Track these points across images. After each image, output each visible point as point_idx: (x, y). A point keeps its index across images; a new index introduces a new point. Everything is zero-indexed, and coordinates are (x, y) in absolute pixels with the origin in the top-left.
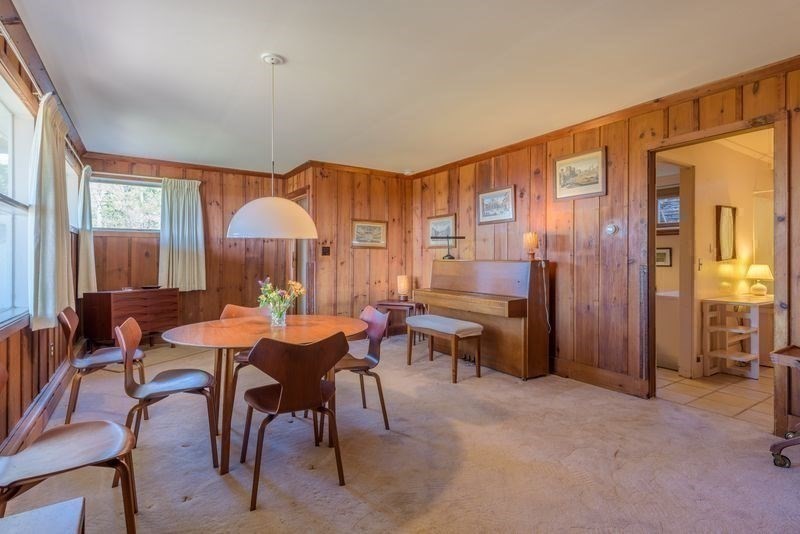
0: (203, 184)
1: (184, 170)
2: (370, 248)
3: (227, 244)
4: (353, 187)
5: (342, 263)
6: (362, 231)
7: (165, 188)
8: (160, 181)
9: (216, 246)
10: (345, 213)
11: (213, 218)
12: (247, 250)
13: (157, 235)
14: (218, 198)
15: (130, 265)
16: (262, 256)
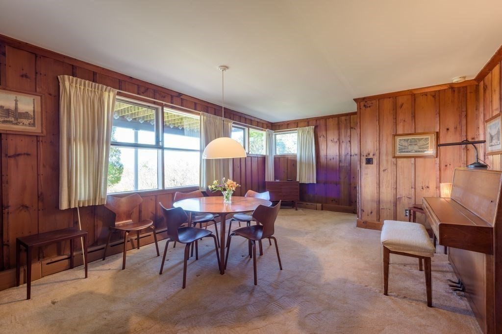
0: (316, 127)
1: (307, 122)
2: (415, 157)
3: (328, 159)
4: (395, 109)
5: (384, 170)
6: (405, 144)
7: (298, 133)
8: (296, 130)
9: (323, 159)
10: (387, 131)
11: (321, 145)
12: (340, 161)
13: (295, 156)
14: (324, 133)
15: (287, 170)
16: (350, 164)
